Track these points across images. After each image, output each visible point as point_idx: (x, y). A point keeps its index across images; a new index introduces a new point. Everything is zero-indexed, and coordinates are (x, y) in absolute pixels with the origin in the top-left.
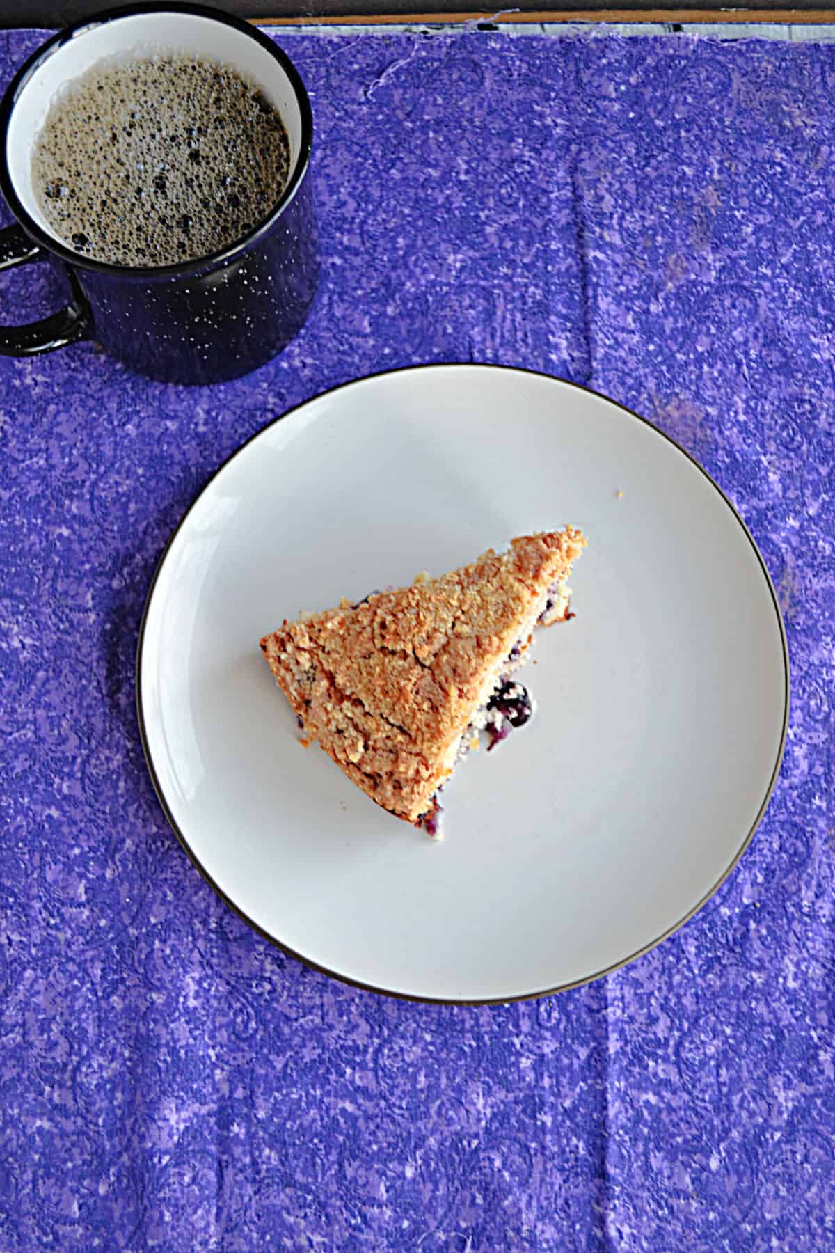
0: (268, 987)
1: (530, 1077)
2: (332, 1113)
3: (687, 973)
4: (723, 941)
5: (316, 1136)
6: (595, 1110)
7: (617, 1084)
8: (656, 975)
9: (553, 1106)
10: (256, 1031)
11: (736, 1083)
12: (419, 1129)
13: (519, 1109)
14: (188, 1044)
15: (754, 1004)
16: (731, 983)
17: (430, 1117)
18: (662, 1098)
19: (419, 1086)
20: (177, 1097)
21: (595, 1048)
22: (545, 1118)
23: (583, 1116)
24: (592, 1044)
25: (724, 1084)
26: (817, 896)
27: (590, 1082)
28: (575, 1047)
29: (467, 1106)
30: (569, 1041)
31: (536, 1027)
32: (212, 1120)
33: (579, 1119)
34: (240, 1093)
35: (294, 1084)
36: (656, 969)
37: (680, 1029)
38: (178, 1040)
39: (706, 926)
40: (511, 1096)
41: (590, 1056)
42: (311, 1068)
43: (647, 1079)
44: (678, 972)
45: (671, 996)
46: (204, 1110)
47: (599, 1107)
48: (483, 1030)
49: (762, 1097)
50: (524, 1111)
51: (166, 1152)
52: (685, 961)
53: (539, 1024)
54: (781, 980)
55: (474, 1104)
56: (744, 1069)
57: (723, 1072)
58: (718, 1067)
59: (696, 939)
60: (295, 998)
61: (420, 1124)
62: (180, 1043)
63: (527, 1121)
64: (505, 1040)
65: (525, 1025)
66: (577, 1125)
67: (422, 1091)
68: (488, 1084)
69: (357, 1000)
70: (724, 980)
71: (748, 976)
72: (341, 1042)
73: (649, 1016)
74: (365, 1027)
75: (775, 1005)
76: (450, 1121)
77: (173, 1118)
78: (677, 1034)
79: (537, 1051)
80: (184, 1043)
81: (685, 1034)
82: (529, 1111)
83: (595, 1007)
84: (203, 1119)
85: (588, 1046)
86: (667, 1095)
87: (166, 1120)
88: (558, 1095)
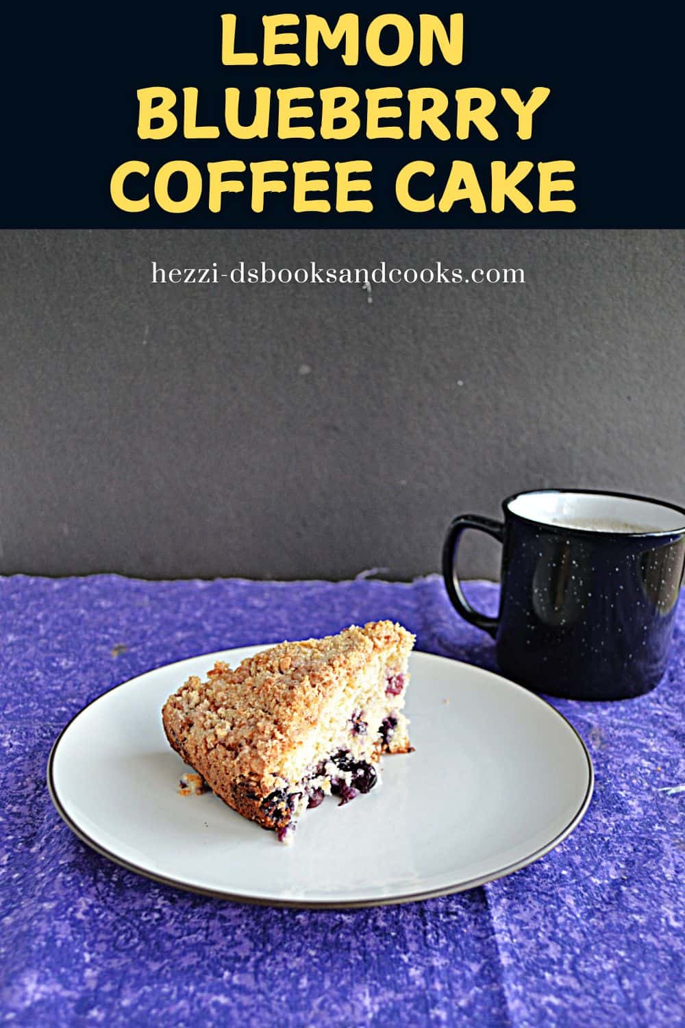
0: (156, 916)
1: (420, 982)
2: (203, 1004)
3: (569, 915)
4: (600, 899)
5: (183, 1021)
6: (494, 1006)
7: (513, 987)
8: (540, 917)
9: (446, 1005)
10: (137, 945)
11: (642, 991)
12: (298, 1019)
13: (409, 1006)
14: (66, 939)
15: (642, 936)
16: (614, 922)
17: (311, 1009)
18: (566, 1000)
19: (301, 987)
20: (42, 972)
21: (486, 963)
22: (438, 1012)
23: (482, 1012)
24: (483, 961)
25: (630, 991)
26: (677, 872)
27: (484, 987)
28: (466, 962)
29: (353, 1002)
30: (459, 959)
31: (424, 948)
32: (71, 1005)
33: (476, 1014)
34: (107, 988)
35: (168, 981)
36: (538, 913)
37: (572, 952)
38: (59, 933)
39: (581, 889)
40: (400, 996)
41: (482, 970)
42: (187, 972)
43: (545, 986)
44: (561, 914)
45: (557, 931)
46: (66, 994)
47: (497, 1004)
48: (369, 949)
49: (674, 1001)
50: (415, 1007)
51: (14, 1010)
52: (566, 908)
53: (427, 946)
54: (663, 920)
55: (360, 1002)
56: (647, 980)
57: (626, 982)
58: (620, 979)
59: (574, 895)
60: (182, 922)
61: (301, 1015)
62: (60, 936)
63: (419, 1015)
64: (393, 956)
65: (413, 947)
66: (475, 1019)
67: (304, 990)
68: (375, 986)
69: (243, 926)
70: (607, 921)
71: (629, 917)
72: (222, 953)
73: (538, 943)
74: (248, 944)
75: (664, 937)
76: (333, 1013)
77: (31, 987)
78: (570, 956)
79: (427, 964)
80: (64, 937)
81: (578, 956)
82: (421, 1007)
83: (483, 935)
84: (61, 1001)
85: (479, 962)
86: (571, 998)
87: (23, 986)
88: (452, 996)
